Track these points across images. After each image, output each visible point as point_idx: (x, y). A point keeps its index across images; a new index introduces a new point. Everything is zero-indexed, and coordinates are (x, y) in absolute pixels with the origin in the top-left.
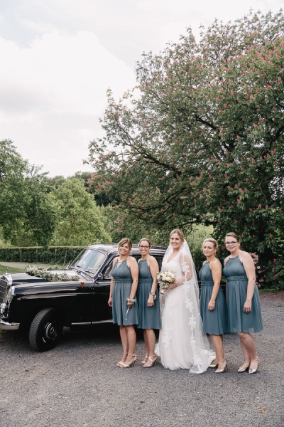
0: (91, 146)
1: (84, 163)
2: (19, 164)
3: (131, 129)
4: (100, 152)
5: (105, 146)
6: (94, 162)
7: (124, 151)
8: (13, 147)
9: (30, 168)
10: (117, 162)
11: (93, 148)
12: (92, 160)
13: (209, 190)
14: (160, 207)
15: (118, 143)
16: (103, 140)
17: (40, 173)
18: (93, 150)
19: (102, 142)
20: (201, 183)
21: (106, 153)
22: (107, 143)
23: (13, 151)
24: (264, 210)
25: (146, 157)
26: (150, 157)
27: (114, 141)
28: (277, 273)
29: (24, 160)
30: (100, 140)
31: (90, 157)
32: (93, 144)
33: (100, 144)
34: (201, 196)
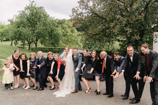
0: (72, 10)
1: (70, 16)
2: (46, 16)
3: (89, 3)
4: (76, 12)
5: (78, 10)
7: (86, 12)
8: (44, 9)
9: (50, 17)
10: (83, 16)
11: (73, 10)
12: (73, 16)
13: (117, 29)
14: (100, 34)
15: (83, 9)
17: (54, 19)
18: (73, 12)
19: (77, 8)
20: (114, 25)
21: (78, 13)
22: (79, 8)
23: (44, 11)
24: (137, 37)
25: (94, 14)
26: (96, 14)
27: (82, 8)
29: (48, 14)
31: (72, 14)
32: (74, 9)
33: (76, 9)
34: (114, 31)
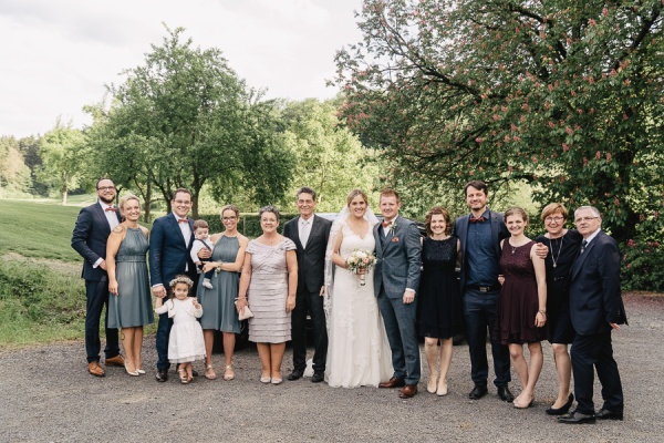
0: (337, 58)
1: (328, 84)
2: (232, 86)
3: (403, 27)
4: (353, 67)
5: (362, 57)
6: (344, 83)
8: (223, 59)
9: (248, 92)
10: (380, 81)
11: (341, 60)
12: (339, 81)
13: (519, 129)
15: (381, 51)
16: (358, 46)
17: (263, 99)
18: (341, 65)
19: (356, 51)
20: (508, 116)
21: (362, 68)
22: (364, 51)
23: (224, 66)
24: (603, 162)
26: (433, 72)
27: (374, 49)
28: (630, 261)
29: (240, 79)
30: (354, 48)
31: (337, 75)
32: (341, 54)
33: (352, 54)
34: (507, 137)
